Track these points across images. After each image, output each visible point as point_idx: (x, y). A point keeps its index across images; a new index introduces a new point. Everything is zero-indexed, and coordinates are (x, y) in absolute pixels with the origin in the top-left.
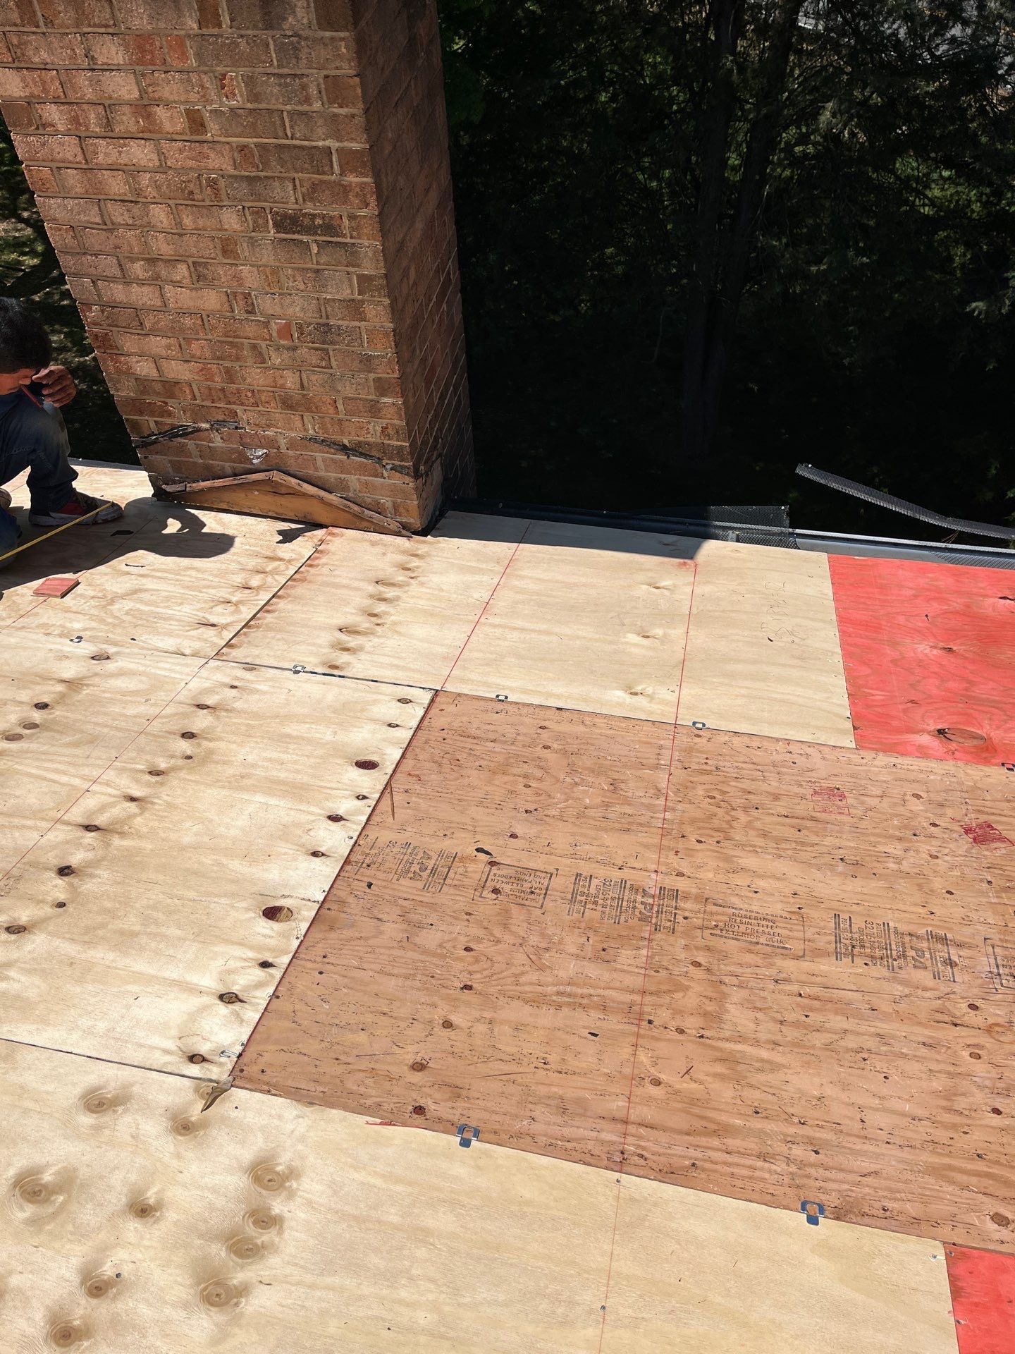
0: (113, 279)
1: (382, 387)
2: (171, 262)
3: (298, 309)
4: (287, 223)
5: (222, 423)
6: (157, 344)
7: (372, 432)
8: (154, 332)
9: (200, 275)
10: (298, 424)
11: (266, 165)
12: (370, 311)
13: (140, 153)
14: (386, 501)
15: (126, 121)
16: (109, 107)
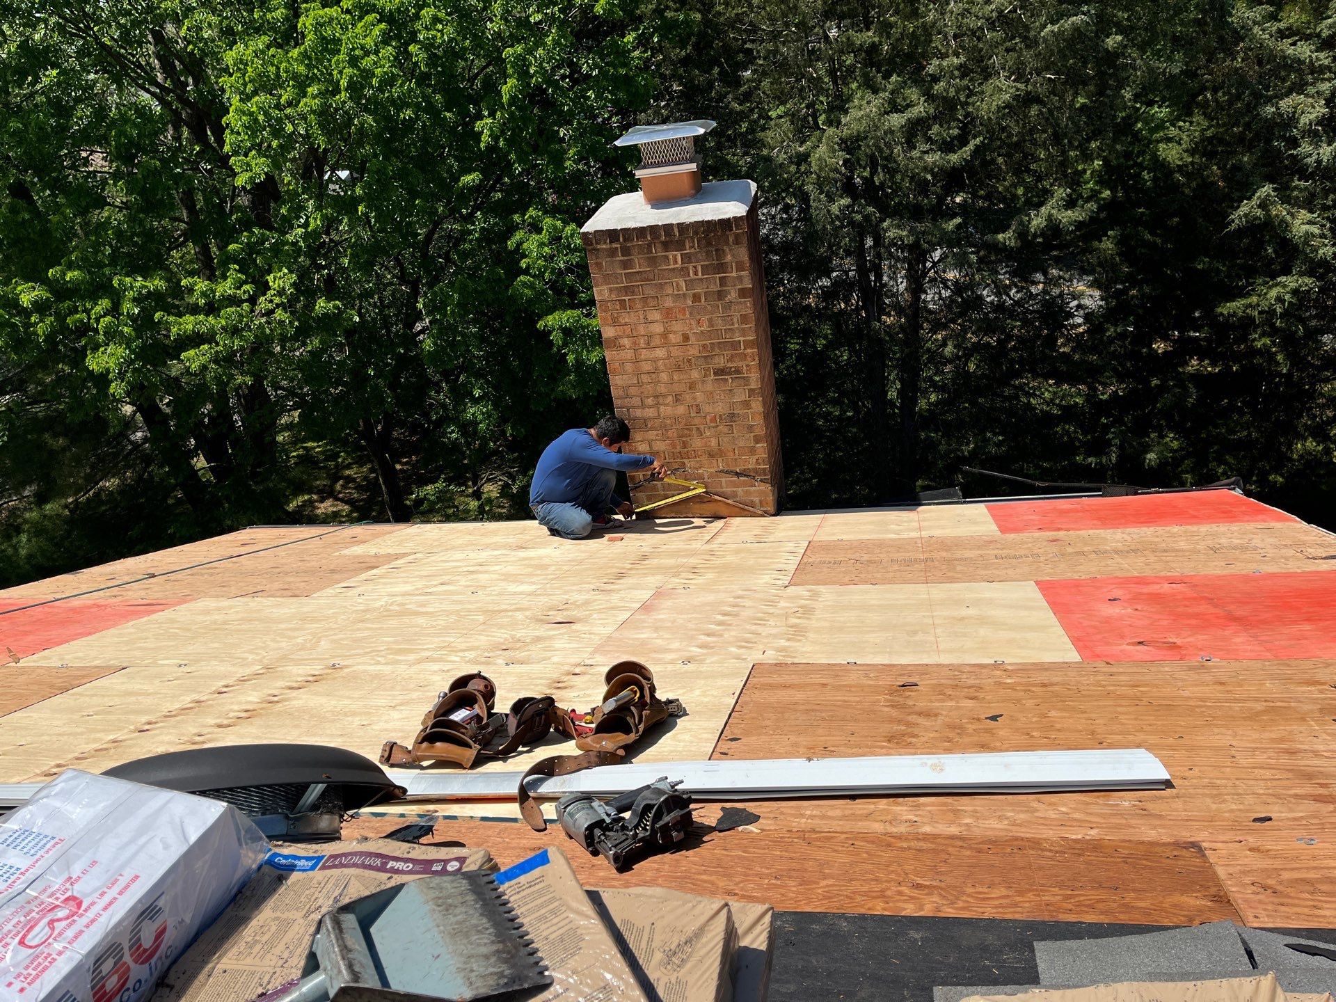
0: (638, 407)
1: (757, 440)
2: (665, 396)
3: (721, 408)
4: (720, 372)
5: (677, 470)
6: (652, 434)
7: (751, 463)
8: (652, 428)
9: (678, 399)
10: (715, 465)
11: (713, 350)
12: (753, 404)
13: (660, 353)
14: (756, 500)
15: (657, 341)
16: (650, 337)
